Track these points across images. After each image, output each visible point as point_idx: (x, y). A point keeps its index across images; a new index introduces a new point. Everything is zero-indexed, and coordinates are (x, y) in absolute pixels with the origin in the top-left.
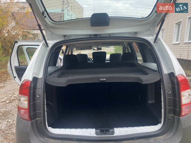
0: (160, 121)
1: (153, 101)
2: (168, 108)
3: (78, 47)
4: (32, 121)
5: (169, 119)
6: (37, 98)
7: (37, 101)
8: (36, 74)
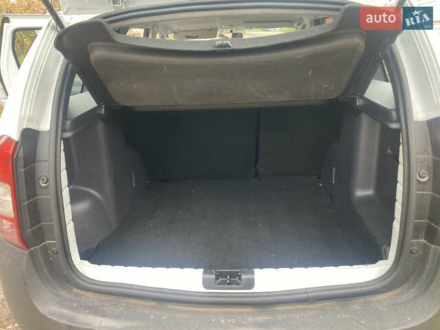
0: (385, 252)
1: (370, 192)
2: (412, 221)
3: (179, 31)
4: (32, 249)
5: (411, 252)
6: (41, 187)
7: (39, 195)
8: (30, 120)
